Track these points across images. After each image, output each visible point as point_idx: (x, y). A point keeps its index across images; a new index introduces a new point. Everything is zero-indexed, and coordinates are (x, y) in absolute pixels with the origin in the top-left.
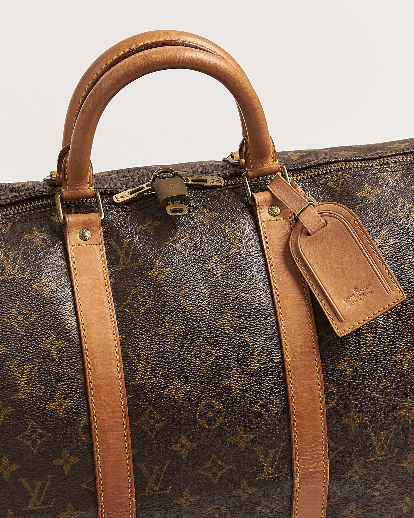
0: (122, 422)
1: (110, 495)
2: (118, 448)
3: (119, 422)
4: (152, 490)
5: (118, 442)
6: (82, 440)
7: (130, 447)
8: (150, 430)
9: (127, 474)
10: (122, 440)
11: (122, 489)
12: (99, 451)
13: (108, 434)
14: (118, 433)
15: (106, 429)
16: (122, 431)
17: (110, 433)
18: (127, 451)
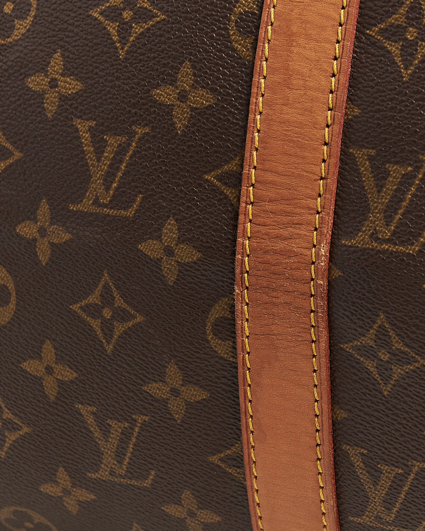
0: (338, 17)
1: (268, 221)
2: (310, 89)
3: (328, 17)
4: (374, 236)
5: (316, 72)
6: (234, 50)
7: (343, 95)
8: (402, 56)
9: (318, 169)
10: (325, 66)
11: (298, 210)
12: (263, 85)
13: (294, 44)
14: (320, 47)
15: (294, 29)
16: (330, 42)
17: (302, 41)
18: (330, 101)
